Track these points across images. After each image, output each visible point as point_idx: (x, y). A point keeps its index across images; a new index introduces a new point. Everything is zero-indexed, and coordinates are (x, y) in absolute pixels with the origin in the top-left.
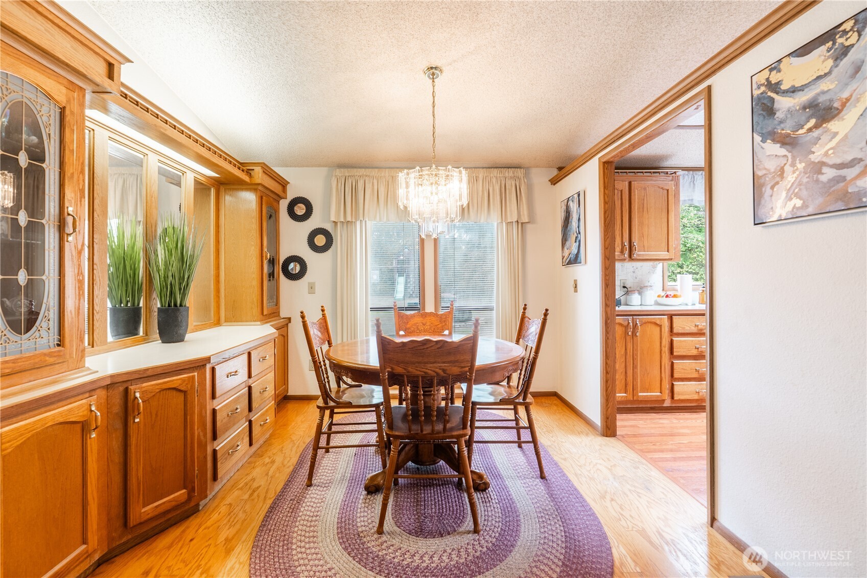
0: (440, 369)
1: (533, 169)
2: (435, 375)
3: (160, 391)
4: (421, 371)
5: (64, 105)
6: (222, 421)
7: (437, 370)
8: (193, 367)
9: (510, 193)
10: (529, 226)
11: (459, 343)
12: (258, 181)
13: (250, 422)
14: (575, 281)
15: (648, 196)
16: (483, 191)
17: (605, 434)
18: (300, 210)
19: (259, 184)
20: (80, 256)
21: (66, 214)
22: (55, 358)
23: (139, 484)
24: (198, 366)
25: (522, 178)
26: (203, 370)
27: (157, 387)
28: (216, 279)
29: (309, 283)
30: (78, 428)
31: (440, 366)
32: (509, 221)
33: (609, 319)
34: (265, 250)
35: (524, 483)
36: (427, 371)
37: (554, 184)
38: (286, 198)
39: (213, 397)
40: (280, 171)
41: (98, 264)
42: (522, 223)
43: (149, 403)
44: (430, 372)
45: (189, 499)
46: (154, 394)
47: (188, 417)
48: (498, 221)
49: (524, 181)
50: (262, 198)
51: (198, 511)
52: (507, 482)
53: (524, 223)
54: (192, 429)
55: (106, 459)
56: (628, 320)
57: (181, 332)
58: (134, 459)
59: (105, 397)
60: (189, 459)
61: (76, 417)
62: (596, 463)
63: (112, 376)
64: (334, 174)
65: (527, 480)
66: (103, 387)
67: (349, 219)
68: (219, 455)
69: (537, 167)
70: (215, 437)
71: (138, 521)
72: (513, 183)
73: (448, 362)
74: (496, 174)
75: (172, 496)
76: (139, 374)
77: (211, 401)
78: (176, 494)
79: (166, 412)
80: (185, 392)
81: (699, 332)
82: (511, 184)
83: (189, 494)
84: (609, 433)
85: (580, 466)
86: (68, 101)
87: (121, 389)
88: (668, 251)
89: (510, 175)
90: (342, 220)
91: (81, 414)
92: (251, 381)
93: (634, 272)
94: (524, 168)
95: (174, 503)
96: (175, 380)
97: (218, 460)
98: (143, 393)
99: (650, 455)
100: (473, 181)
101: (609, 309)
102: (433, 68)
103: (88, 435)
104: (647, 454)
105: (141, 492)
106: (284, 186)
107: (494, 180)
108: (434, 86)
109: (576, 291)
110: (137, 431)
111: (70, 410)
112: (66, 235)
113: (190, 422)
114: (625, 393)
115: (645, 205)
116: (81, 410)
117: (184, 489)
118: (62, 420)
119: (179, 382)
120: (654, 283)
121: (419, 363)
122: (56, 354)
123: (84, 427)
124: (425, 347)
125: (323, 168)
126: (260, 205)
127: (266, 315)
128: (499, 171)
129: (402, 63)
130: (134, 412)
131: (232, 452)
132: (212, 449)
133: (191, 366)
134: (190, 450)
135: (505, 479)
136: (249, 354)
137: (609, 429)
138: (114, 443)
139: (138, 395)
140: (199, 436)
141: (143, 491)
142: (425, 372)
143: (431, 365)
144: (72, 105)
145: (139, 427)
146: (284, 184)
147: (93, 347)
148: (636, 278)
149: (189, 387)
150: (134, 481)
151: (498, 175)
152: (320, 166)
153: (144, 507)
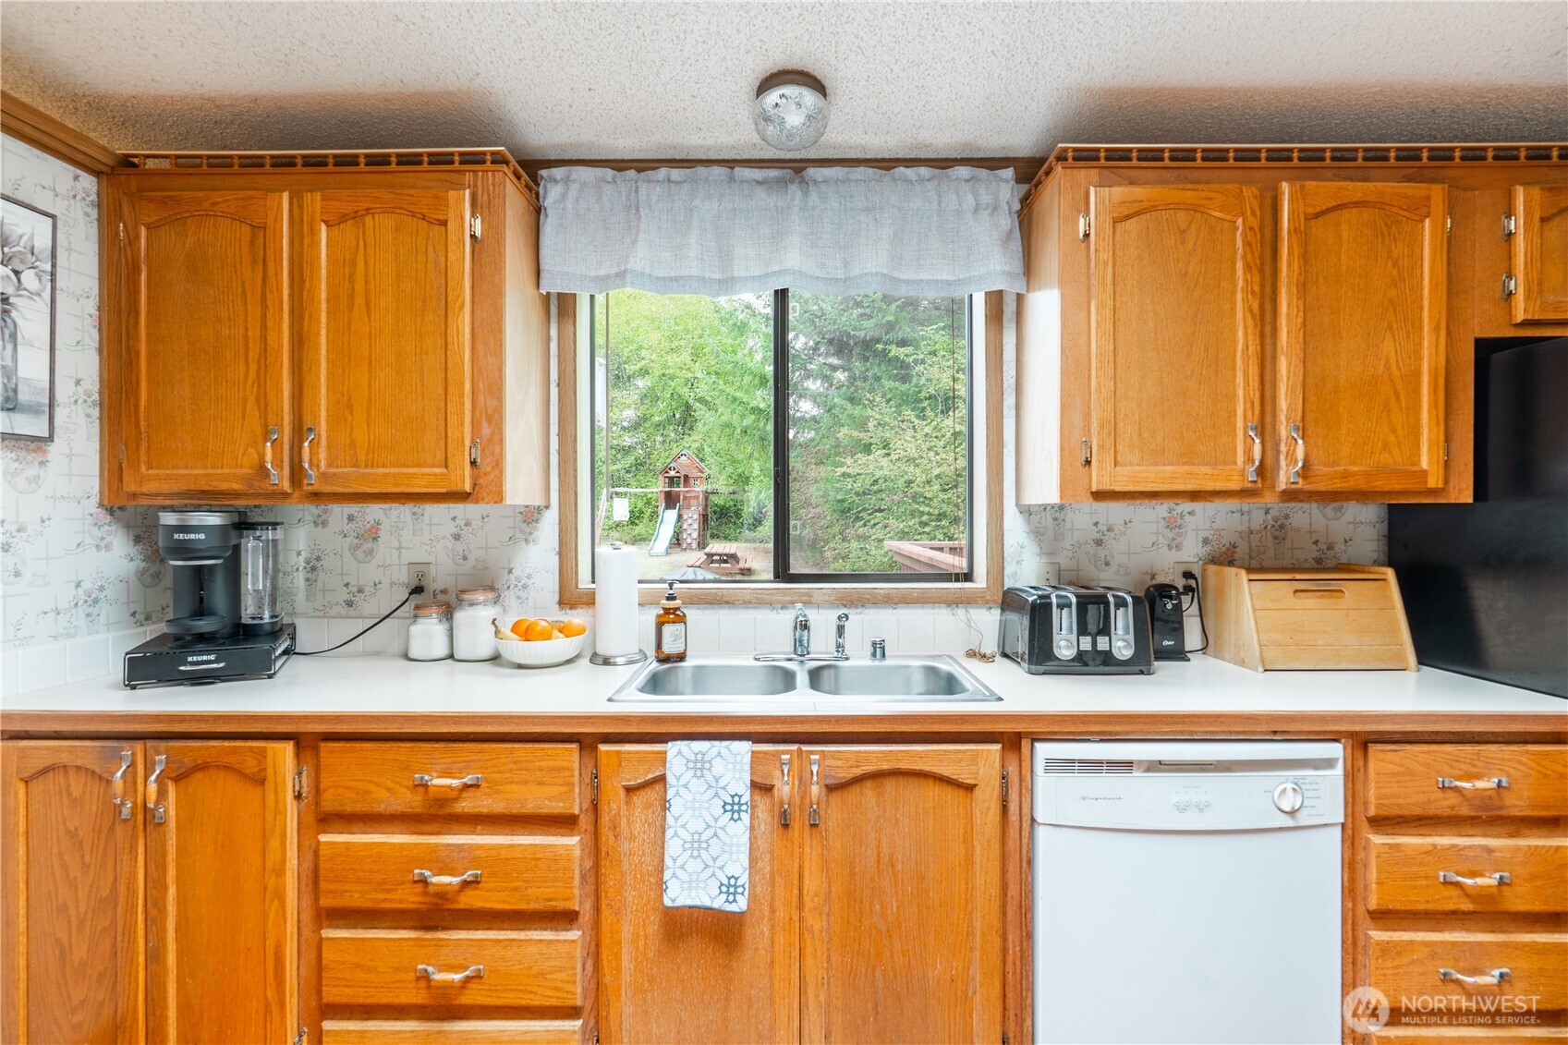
15: (370, 250)
81: (432, 811)
88: (446, 467)
93: (457, 537)
115: (359, 286)
120: (529, 577)
148: (465, 558)
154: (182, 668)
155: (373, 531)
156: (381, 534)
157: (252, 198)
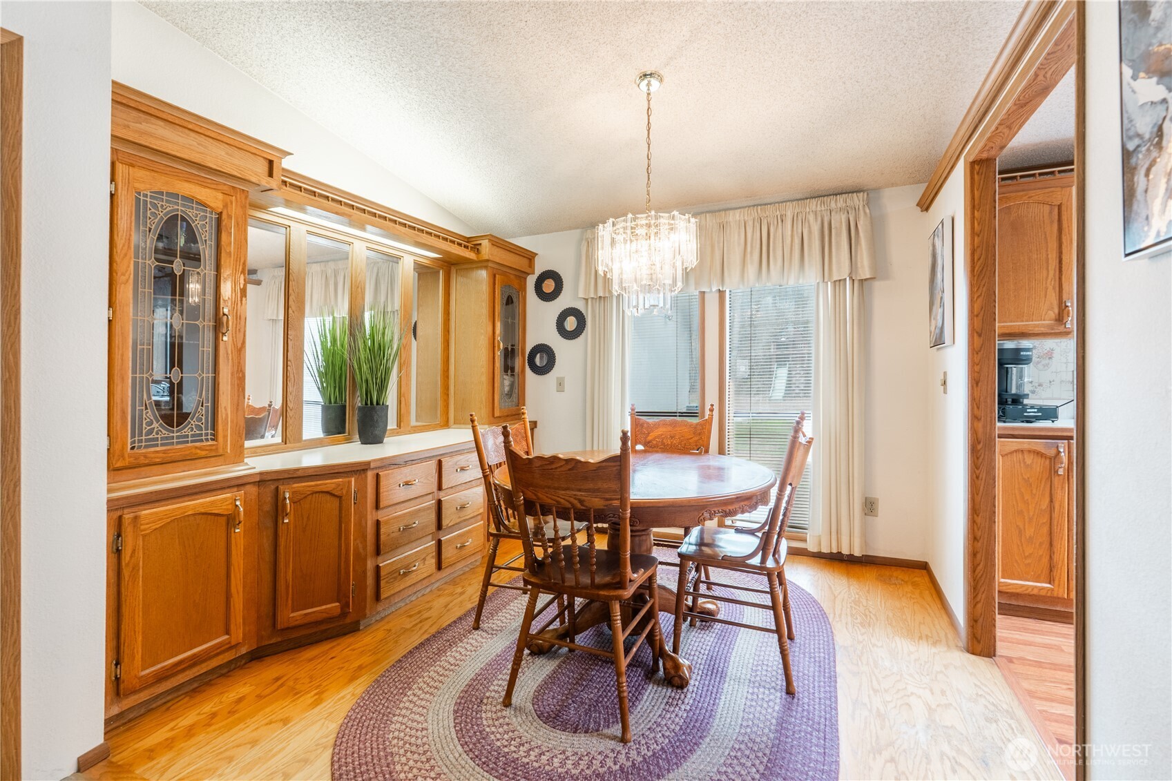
0: (575, 499)
1: (886, 189)
2: (570, 506)
3: (312, 494)
4: (552, 499)
5: (220, 211)
6: (389, 535)
7: (572, 500)
8: (351, 471)
9: (839, 235)
10: (877, 285)
11: (599, 465)
12: (486, 257)
13: (439, 543)
14: (945, 373)
16: (792, 236)
17: (971, 648)
18: (549, 286)
19: (488, 261)
20: (240, 354)
21: (221, 313)
22: (207, 452)
23: (287, 587)
24: (358, 471)
25: (861, 208)
26: (363, 476)
27: (309, 489)
28: (444, 374)
29: (557, 378)
30: (223, 520)
31: (575, 495)
32: (835, 278)
33: (979, 443)
34: (498, 338)
35: (752, 694)
36: (559, 499)
37: (927, 209)
38: (533, 273)
39: (377, 507)
40: (523, 242)
41: (293, 362)
42: (861, 281)
43: (300, 504)
44: (562, 501)
45: (344, 614)
46: (304, 496)
47: (343, 526)
48: (816, 280)
49: (865, 213)
50: (495, 276)
51: (359, 630)
52: (726, 685)
53: (866, 280)
54: (347, 538)
55: (256, 556)
56: (1058, 447)
57: (377, 432)
58: (282, 560)
59: (256, 494)
60: (343, 571)
61: (218, 509)
62: (912, 693)
63: (261, 474)
64: (584, 237)
65: (762, 690)
66: (254, 483)
67: (601, 294)
68: (383, 573)
69: (893, 185)
70: (378, 552)
71: (286, 625)
72: (844, 217)
73: (586, 490)
74: (814, 207)
75: (324, 607)
76: (289, 474)
77: (374, 510)
78: (328, 606)
79: (319, 517)
80: (340, 497)
82: (839, 220)
83: (342, 608)
84: (979, 648)
85: (876, 691)
86: (226, 206)
87: (273, 487)
89: (839, 205)
90: (592, 296)
91: (225, 507)
92: (442, 494)
94: (863, 191)
95: (325, 615)
96: (329, 484)
97: (382, 578)
98: (294, 493)
99: (1040, 705)
100: (776, 223)
101: (979, 425)
102: (648, 75)
103: (233, 529)
104: (1037, 702)
105: (290, 596)
106: (530, 259)
107: (811, 217)
108: (649, 101)
109: (945, 392)
110: (286, 532)
111: (212, 503)
112: (221, 335)
113: (345, 530)
114: (1050, 583)
116: (225, 504)
117: (338, 602)
118: (203, 511)
119: (333, 486)
121: (549, 487)
122: (208, 448)
123: (231, 520)
124: (554, 466)
125: (575, 230)
126: (492, 286)
127: (497, 417)
128: (819, 202)
129: (603, 79)
130: (283, 512)
131: (404, 573)
132: (375, 565)
133: (347, 470)
134: (345, 561)
135: (728, 679)
136: (440, 463)
137: (979, 642)
138: (265, 541)
139: (287, 495)
140: (356, 549)
141: (293, 595)
142: (557, 501)
143: (564, 492)
144: (229, 209)
145: (288, 528)
146: (530, 257)
147: (286, 444)
149: (344, 492)
150: (282, 583)
151: (819, 209)
152: (570, 228)
153: (292, 612)
154: (1025, 414)
155: (1049, 354)
156: (1054, 355)
157: (1053, 191)
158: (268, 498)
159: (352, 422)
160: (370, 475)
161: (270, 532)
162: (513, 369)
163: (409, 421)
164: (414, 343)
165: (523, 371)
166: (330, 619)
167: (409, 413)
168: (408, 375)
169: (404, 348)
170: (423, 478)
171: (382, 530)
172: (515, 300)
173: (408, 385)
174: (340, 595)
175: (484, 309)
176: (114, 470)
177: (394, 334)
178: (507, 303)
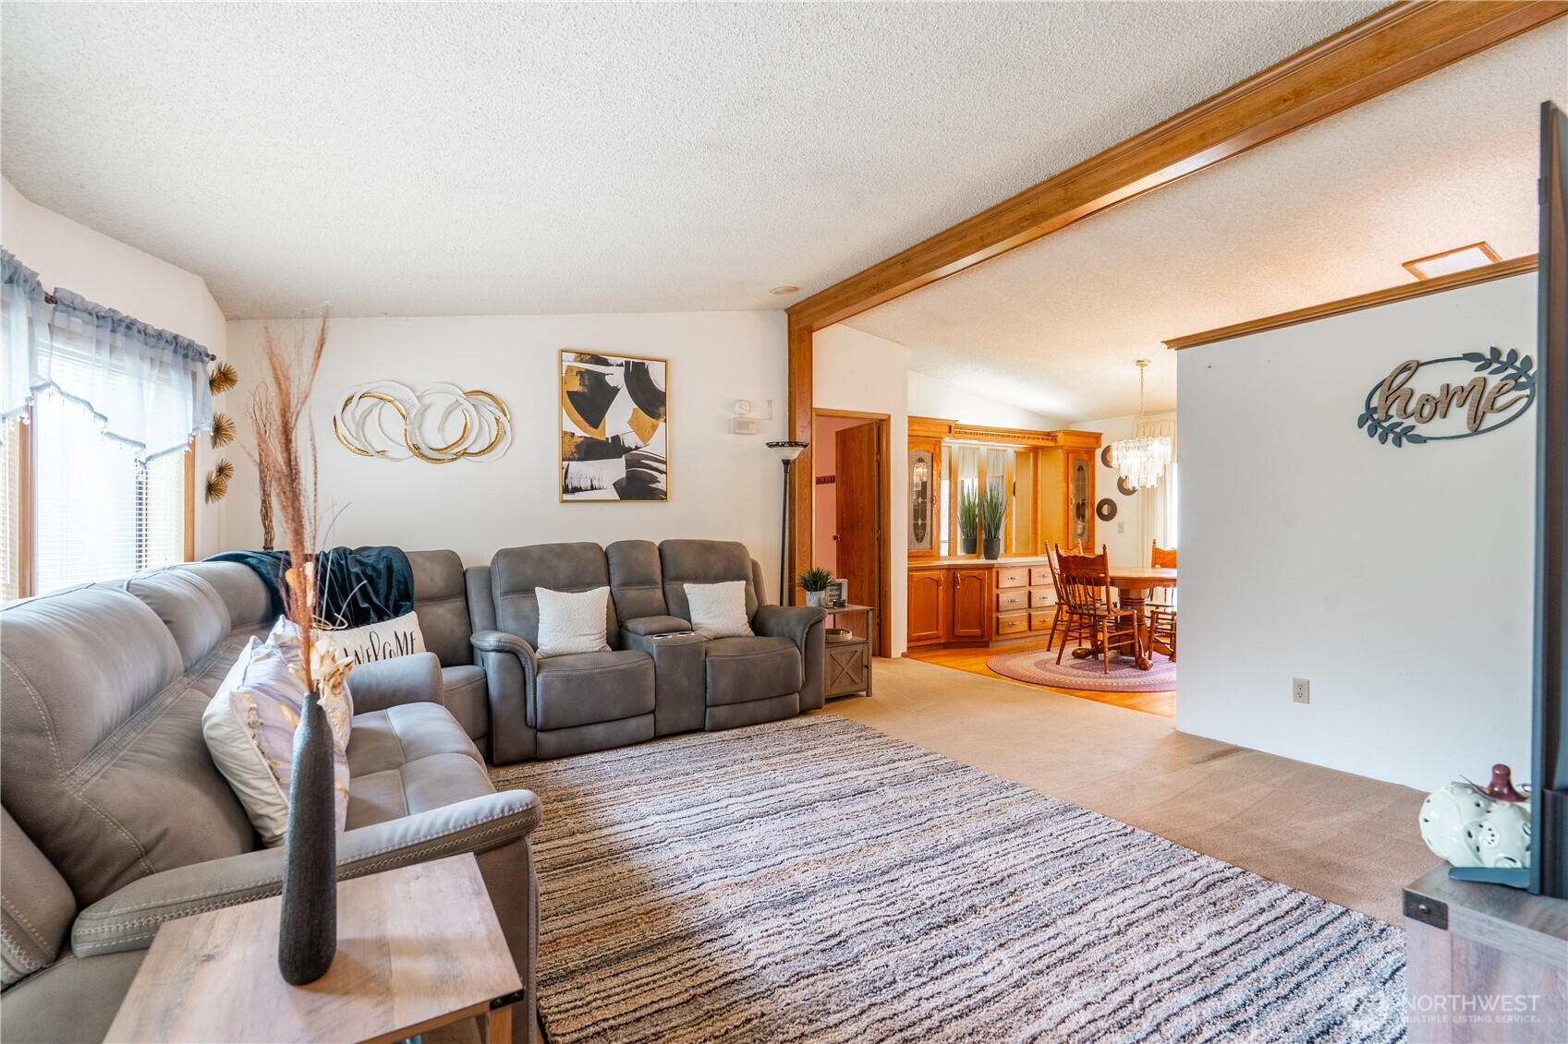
3: (968, 576)
6: (1003, 603)
13: (1030, 615)
19: (1063, 445)
21: (933, 495)
23: (959, 617)
24: (986, 569)
26: (991, 570)
27: (967, 574)
28: (1034, 521)
29: (1119, 523)
30: (936, 583)
34: (1072, 496)
38: (1100, 447)
39: (998, 588)
40: (1091, 427)
41: (953, 515)
43: (963, 578)
45: (983, 636)
46: (966, 577)
47: (982, 594)
50: (1068, 454)
51: (989, 646)
54: (984, 600)
55: (947, 600)
57: (994, 552)
58: (957, 604)
59: (946, 573)
60: (983, 615)
61: (935, 578)
66: (946, 569)
68: (1001, 621)
70: (998, 610)
71: (958, 635)
75: (974, 631)
76: (959, 566)
77: (996, 588)
78: (976, 631)
79: (972, 588)
80: (978, 580)
83: (982, 633)
87: (950, 571)
91: (937, 577)
92: (1031, 588)
95: (975, 635)
96: (976, 573)
97: (1000, 624)
98: (961, 575)
103: (939, 588)
105: (960, 622)
106: (1097, 439)
110: (958, 592)
111: (934, 574)
113: (983, 597)
116: (937, 575)
117: (980, 629)
118: (930, 577)
119: (978, 574)
123: (938, 582)
126: (1066, 461)
130: (957, 583)
131: (1012, 625)
132: (996, 616)
133: (984, 567)
134: (983, 611)
136: (1030, 571)
138: (950, 594)
139: (959, 576)
140: (988, 607)
145: (959, 590)
146: (1097, 437)
147: (949, 556)
149: (979, 577)
150: (957, 615)
153: (961, 629)
158: (951, 576)
159: (981, 547)
160: (994, 570)
161: (952, 592)
162: (1083, 517)
163: (1011, 550)
164: (1014, 498)
165: (1093, 518)
166: (976, 637)
167: (1011, 545)
168: (1011, 522)
169: (1009, 503)
170: (1021, 577)
171: (1000, 599)
172: (1085, 468)
173: (1011, 528)
174: (981, 626)
175: (1061, 478)
176: (910, 557)
177: (1002, 497)
178: (1079, 469)
